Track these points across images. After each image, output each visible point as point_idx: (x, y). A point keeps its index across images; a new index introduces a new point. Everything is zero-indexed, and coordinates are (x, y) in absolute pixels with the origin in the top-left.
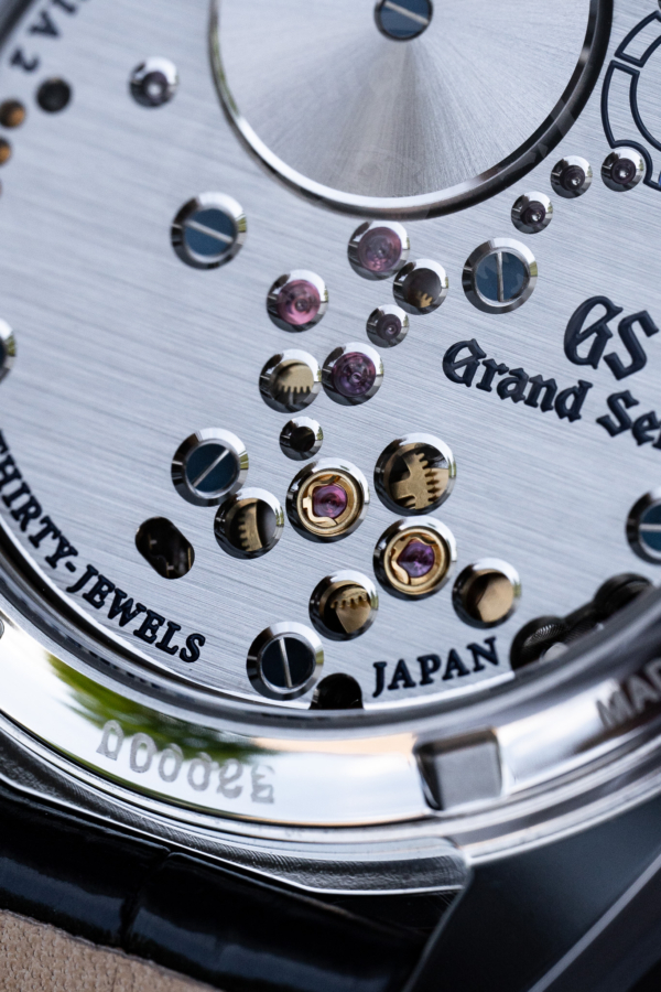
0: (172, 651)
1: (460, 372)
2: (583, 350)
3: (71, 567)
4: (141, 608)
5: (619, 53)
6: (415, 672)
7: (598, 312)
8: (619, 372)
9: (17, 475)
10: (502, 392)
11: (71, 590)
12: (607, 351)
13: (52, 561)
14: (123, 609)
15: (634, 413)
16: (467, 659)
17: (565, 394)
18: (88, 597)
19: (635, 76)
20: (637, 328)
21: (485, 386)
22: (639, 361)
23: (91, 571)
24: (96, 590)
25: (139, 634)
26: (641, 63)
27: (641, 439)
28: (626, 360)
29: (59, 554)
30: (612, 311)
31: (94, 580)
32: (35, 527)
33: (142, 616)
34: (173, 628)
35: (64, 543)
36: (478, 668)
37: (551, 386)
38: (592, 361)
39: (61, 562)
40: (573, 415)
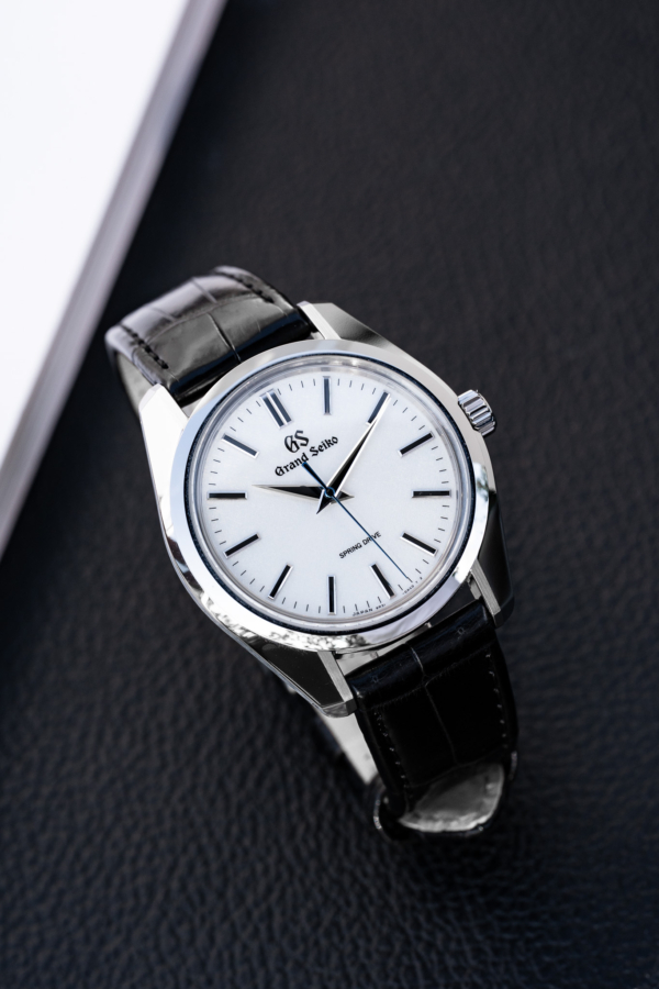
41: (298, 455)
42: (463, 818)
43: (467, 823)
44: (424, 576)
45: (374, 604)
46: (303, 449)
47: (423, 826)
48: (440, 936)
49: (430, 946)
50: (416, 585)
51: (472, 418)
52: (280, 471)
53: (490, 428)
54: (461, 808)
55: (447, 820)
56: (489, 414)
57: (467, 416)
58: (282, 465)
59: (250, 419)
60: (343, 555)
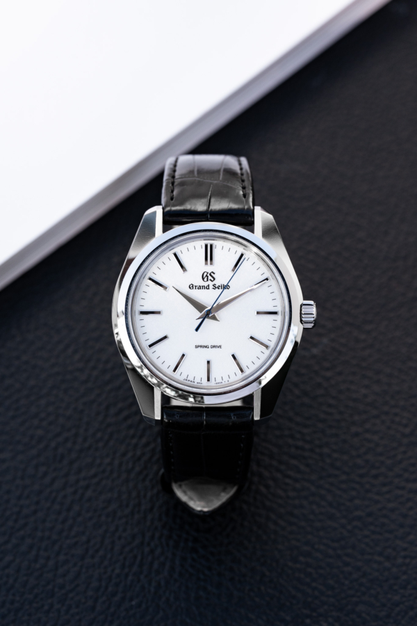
41: (206, 284)
42: (198, 503)
43: (198, 505)
44: (231, 381)
45: (198, 380)
46: (209, 282)
47: (180, 494)
48: (159, 551)
49: (152, 551)
50: (224, 383)
51: (303, 316)
52: (191, 287)
53: (310, 326)
54: (202, 496)
55: (191, 499)
56: (313, 319)
57: (301, 314)
58: (195, 284)
59: (192, 252)
60: (197, 347)
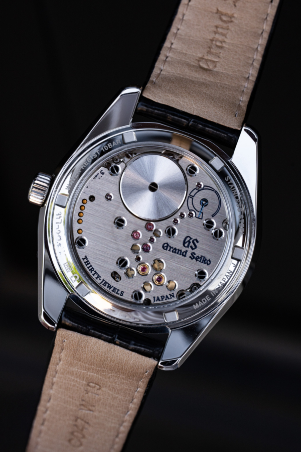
0: (118, 294)
1: (165, 248)
2: (186, 245)
3: (100, 279)
4: (112, 287)
5: (190, 195)
6: (160, 298)
7: (188, 239)
8: (193, 249)
9: (89, 263)
10: (173, 252)
11: (100, 283)
12: (190, 245)
13: (97, 278)
14: (110, 287)
15: (195, 256)
16: (169, 297)
17: (184, 252)
18: (103, 284)
19: (193, 199)
20: (195, 241)
21: (169, 250)
22: (196, 247)
23: (103, 280)
24: (105, 283)
25: (113, 291)
26: (193, 196)
27: (197, 260)
28: (194, 247)
29: (98, 277)
30: (191, 238)
31: (104, 282)
32: (93, 272)
33: (113, 288)
34: (118, 290)
35: (98, 275)
36: (171, 298)
37: (181, 251)
38: (188, 247)
39: (98, 279)
40: (185, 256)
